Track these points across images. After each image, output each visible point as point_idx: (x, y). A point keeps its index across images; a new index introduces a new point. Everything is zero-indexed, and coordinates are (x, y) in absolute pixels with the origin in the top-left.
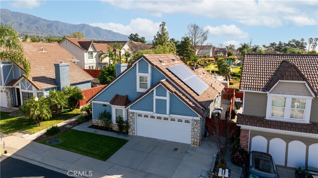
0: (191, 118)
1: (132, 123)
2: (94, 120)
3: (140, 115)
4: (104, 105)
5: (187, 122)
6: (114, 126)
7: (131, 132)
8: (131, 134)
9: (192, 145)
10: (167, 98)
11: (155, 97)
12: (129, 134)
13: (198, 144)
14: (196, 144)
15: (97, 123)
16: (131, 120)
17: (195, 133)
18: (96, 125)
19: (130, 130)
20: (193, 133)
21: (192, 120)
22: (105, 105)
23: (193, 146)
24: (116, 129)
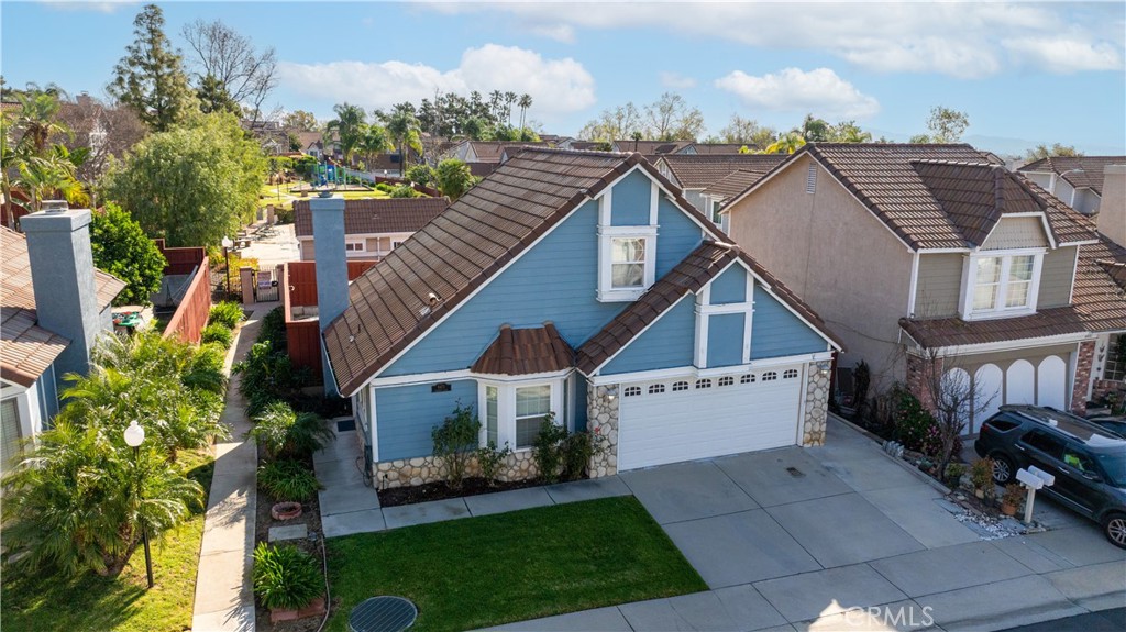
0: (807, 358)
1: (606, 430)
2: (385, 466)
3: (633, 391)
4: (439, 384)
5: (791, 374)
6: (512, 462)
7: (604, 463)
8: (602, 472)
9: (806, 446)
10: (747, 308)
11: (707, 310)
12: (593, 474)
13: (823, 435)
14: (818, 436)
15: (402, 475)
16: (604, 418)
17: (818, 403)
18: (397, 488)
19: (595, 460)
20: (812, 404)
21: (811, 364)
22: (444, 387)
23: (810, 445)
24: (518, 474)
